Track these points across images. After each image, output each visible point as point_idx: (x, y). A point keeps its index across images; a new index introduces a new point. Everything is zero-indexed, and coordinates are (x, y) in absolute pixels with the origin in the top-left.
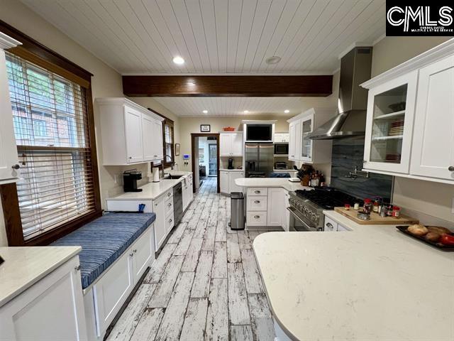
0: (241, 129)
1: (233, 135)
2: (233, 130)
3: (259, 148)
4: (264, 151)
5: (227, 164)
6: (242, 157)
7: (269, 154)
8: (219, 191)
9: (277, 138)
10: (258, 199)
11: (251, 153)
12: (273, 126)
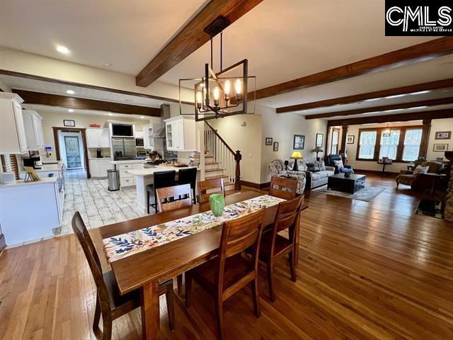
0: (106, 126)
1: (99, 131)
2: (99, 127)
3: (123, 142)
4: (129, 144)
5: (96, 154)
6: (109, 149)
7: (132, 146)
8: (89, 176)
9: (137, 134)
10: (126, 170)
11: (117, 146)
12: (134, 126)
